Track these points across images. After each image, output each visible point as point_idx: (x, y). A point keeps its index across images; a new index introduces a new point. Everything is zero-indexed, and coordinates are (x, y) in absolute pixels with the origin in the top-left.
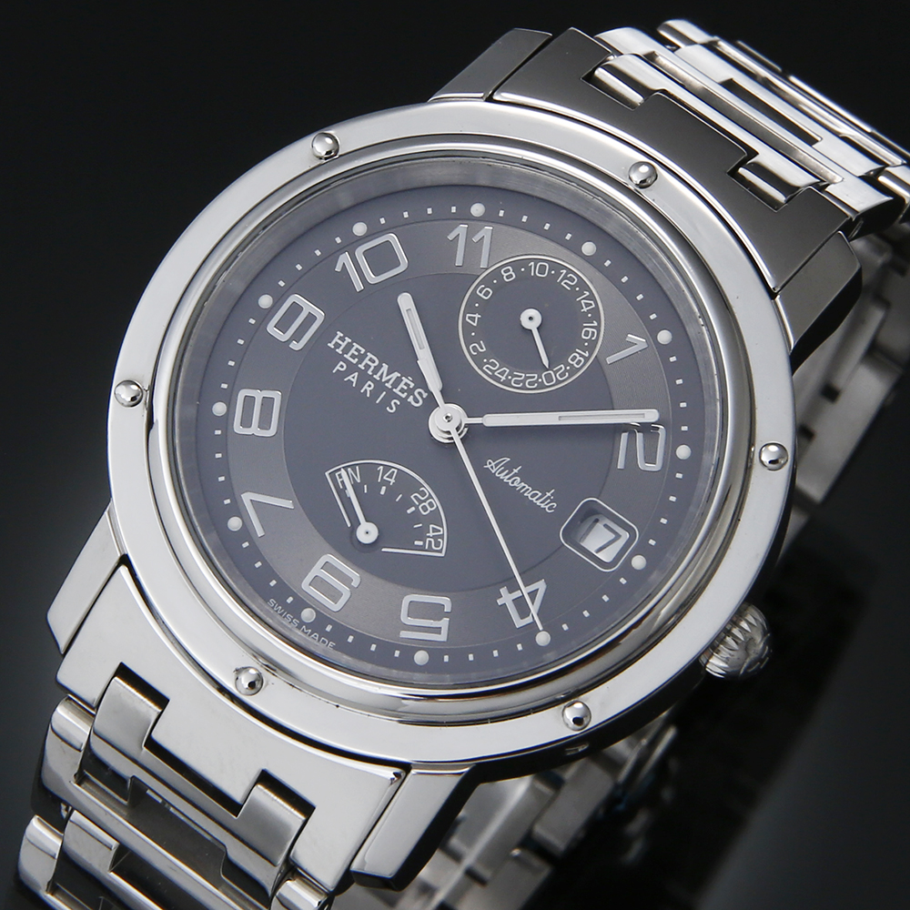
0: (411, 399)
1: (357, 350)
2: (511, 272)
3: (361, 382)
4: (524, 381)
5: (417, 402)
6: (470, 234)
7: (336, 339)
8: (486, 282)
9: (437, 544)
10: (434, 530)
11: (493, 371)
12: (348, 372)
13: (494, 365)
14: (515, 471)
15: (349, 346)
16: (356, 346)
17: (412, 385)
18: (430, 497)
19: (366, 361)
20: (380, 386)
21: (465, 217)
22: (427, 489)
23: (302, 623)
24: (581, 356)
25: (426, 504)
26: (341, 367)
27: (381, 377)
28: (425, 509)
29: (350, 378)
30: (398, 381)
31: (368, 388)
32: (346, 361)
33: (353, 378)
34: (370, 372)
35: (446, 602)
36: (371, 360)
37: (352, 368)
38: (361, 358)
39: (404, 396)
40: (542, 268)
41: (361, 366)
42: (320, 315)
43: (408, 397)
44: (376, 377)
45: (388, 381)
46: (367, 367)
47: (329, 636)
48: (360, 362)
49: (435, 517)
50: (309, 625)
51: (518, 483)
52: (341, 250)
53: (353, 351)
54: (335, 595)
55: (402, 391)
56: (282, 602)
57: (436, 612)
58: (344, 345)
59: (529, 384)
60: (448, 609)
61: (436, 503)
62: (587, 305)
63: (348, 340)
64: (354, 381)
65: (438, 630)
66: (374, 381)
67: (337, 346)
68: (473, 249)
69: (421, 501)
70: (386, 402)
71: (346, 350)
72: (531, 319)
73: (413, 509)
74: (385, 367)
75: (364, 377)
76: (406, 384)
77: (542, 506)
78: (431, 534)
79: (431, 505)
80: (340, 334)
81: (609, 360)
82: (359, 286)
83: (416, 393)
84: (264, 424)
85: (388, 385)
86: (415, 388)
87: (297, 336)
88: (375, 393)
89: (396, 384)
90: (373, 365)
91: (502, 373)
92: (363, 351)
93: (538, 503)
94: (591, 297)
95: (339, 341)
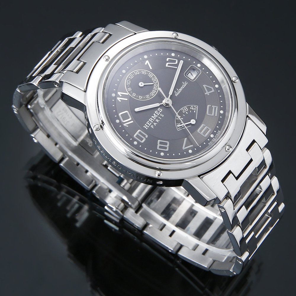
0: (160, 111)
1: (148, 123)
2: (129, 89)
3: (156, 122)
4: (156, 87)
5: (161, 110)
6: (119, 97)
7: (145, 127)
8: (131, 94)
9: (195, 107)
10: (192, 108)
11: (154, 94)
12: (153, 125)
13: (152, 93)
14: (178, 90)
15: (147, 124)
16: (147, 123)
17: (157, 111)
18: (184, 108)
19: (151, 121)
20: (157, 118)
21: (115, 98)
22: (182, 109)
23: (214, 137)
24: (150, 75)
25: (185, 109)
26: (152, 127)
27: (155, 118)
28: (186, 110)
29: (155, 125)
30: (156, 114)
31: (157, 121)
32: (151, 125)
33: (155, 124)
34: (154, 120)
35: (208, 106)
36: (151, 120)
37: (152, 124)
38: (150, 122)
39: (159, 113)
40: (128, 82)
41: (152, 122)
42: (139, 131)
43: (160, 112)
44: (155, 119)
45: (156, 116)
46: (152, 121)
47: (217, 131)
48: (151, 122)
49: (189, 108)
50: (214, 136)
51: (181, 89)
52: (122, 126)
53: (148, 124)
54: (207, 130)
55: (158, 113)
56: (209, 142)
57: (211, 108)
58: (147, 126)
59: (157, 86)
60: (210, 106)
61: (185, 107)
62: (137, 73)
63: (146, 125)
64: (156, 124)
65: (215, 108)
66: (156, 119)
67: (147, 127)
68: (123, 96)
69: (185, 111)
70: (161, 117)
71: (148, 125)
72: (141, 84)
73: (186, 112)
74: (152, 117)
75: (155, 122)
76: (157, 112)
77: (186, 84)
78: (193, 109)
79: (186, 108)
80: (144, 126)
81: (151, 68)
82: (132, 122)
83: (159, 110)
84: (166, 144)
85: (157, 116)
86: (158, 110)
87: (145, 136)
88: (159, 119)
89: (157, 115)
90: (152, 119)
91: (154, 92)
92: (148, 121)
93: (185, 85)
94: (136, 72)
95: (146, 127)
